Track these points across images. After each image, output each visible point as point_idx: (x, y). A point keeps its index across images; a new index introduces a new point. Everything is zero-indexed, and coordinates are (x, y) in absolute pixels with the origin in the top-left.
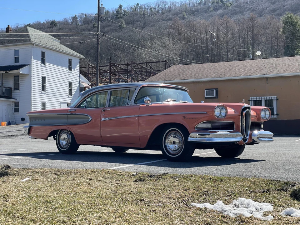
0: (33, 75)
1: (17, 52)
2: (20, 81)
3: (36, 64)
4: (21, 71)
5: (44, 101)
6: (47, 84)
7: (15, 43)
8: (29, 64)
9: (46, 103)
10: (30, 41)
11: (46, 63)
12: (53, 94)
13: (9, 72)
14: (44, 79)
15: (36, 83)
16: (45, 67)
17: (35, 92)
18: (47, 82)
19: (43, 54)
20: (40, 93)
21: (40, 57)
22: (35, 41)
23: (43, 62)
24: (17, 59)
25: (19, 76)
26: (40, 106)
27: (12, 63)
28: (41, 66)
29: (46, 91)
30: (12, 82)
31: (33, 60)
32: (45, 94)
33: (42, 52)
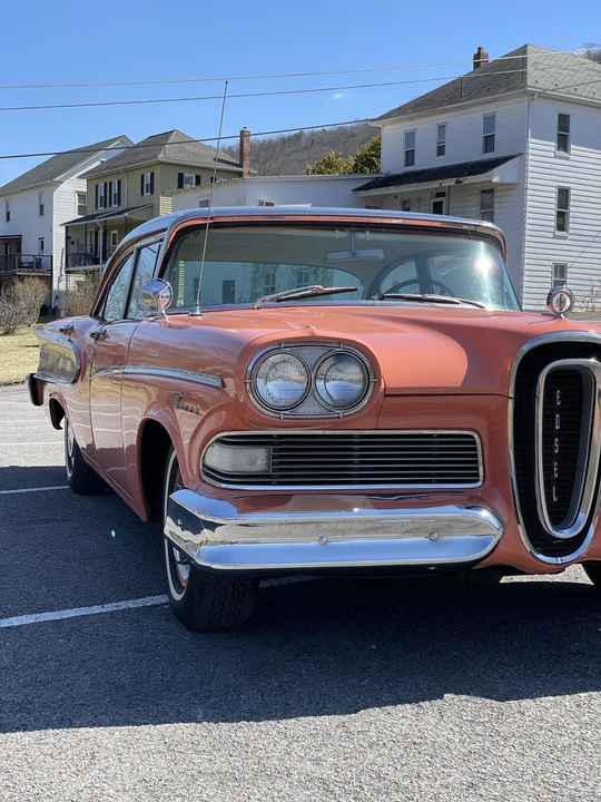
0: (529, 186)
1: (489, 121)
2: (496, 205)
3: (540, 150)
4: (496, 177)
5: (561, 260)
6: (572, 209)
7: (484, 96)
8: (520, 154)
9: (569, 264)
10: (523, 87)
11: (572, 147)
12: (591, 239)
13: (466, 182)
14: (564, 195)
15: (539, 207)
16: (567, 159)
17: (533, 233)
18: (572, 203)
19: (564, 121)
20: (551, 235)
21: (555, 131)
22: (539, 86)
23: (563, 143)
24: (489, 142)
25: (491, 191)
26: (550, 274)
27: (477, 154)
28: (556, 157)
29: (570, 231)
30: (475, 209)
31: (531, 140)
32: (565, 238)
33: (560, 115)
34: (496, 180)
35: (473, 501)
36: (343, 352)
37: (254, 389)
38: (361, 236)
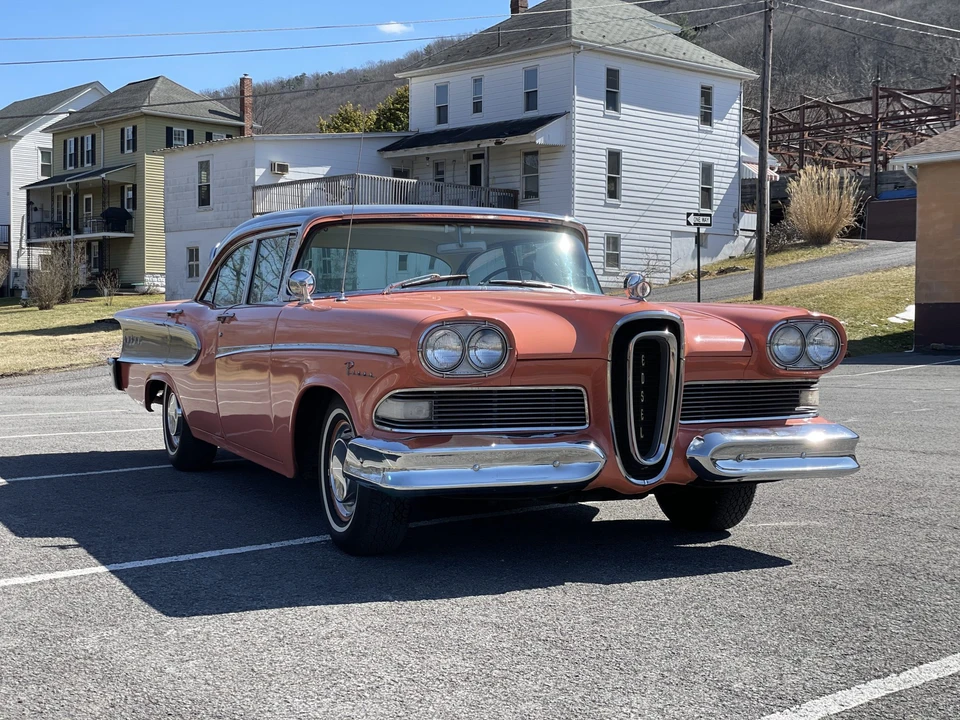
0: (577, 149)
1: (531, 75)
2: (541, 170)
3: (587, 110)
4: (540, 138)
5: (614, 230)
6: (623, 174)
7: (524, 47)
8: (566, 113)
9: (623, 236)
10: (567, 39)
11: (622, 105)
12: (645, 207)
13: (507, 143)
14: (614, 159)
15: (588, 172)
16: (618, 118)
17: (583, 201)
18: (623, 167)
19: (613, 77)
20: (602, 203)
21: (603, 88)
22: (585, 37)
23: (612, 102)
24: (531, 99)
25: (536, 153)
26: (602, 247)
27: (518, 112)
28: (605, 116)
29: (623, 198)
30: (518, 173)
31: (577, 98)
32: (617, 206)
33: (608, 70)
34: (540, 141)
35: (584, 438)
36: (488, 327)
37: (425, 356)
38: (466, 230)
